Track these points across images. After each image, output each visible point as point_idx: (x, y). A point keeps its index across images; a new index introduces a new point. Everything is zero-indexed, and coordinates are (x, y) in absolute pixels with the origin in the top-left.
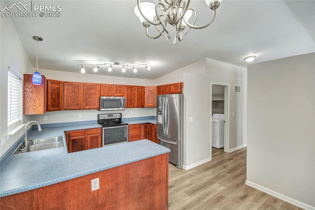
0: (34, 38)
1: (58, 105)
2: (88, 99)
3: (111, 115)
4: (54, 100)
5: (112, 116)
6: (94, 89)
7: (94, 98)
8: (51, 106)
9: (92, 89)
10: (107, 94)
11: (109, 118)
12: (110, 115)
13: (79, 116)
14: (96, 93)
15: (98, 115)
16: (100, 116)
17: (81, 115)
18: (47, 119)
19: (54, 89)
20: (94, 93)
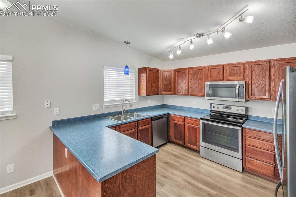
0: (125, 42)
1: (170, 90)
2: (194, 85)
3: (228, 107)
4: (166, 86)
5: (231, 109)
6: (200, 73)
7: (200, 84)
8: (163, 91)
9: (199, 73)
10: (216, 79)
11: (225, 110)
12: (226, 107)
13: (194, 102)
14: (203, 78)
15: (211, 105)
16: (213, 105)
17: (195, 101)
18: (171, 101)
19: (166, 76)
20: (201, 78)
